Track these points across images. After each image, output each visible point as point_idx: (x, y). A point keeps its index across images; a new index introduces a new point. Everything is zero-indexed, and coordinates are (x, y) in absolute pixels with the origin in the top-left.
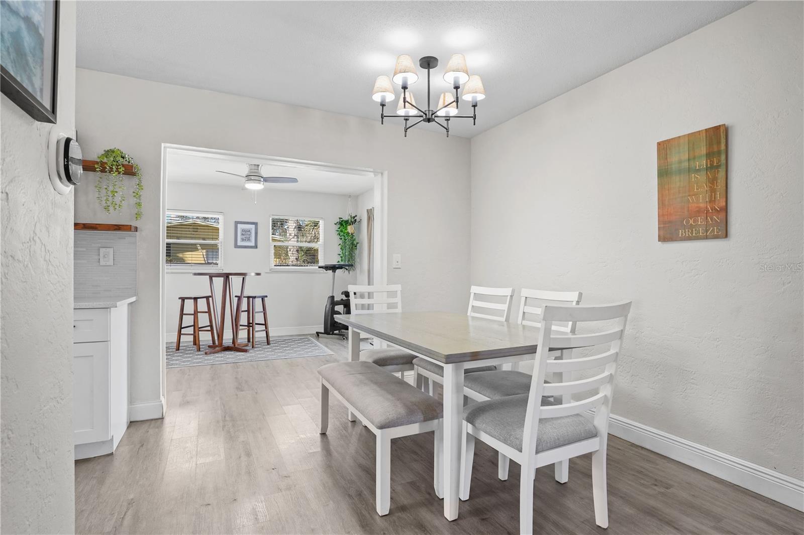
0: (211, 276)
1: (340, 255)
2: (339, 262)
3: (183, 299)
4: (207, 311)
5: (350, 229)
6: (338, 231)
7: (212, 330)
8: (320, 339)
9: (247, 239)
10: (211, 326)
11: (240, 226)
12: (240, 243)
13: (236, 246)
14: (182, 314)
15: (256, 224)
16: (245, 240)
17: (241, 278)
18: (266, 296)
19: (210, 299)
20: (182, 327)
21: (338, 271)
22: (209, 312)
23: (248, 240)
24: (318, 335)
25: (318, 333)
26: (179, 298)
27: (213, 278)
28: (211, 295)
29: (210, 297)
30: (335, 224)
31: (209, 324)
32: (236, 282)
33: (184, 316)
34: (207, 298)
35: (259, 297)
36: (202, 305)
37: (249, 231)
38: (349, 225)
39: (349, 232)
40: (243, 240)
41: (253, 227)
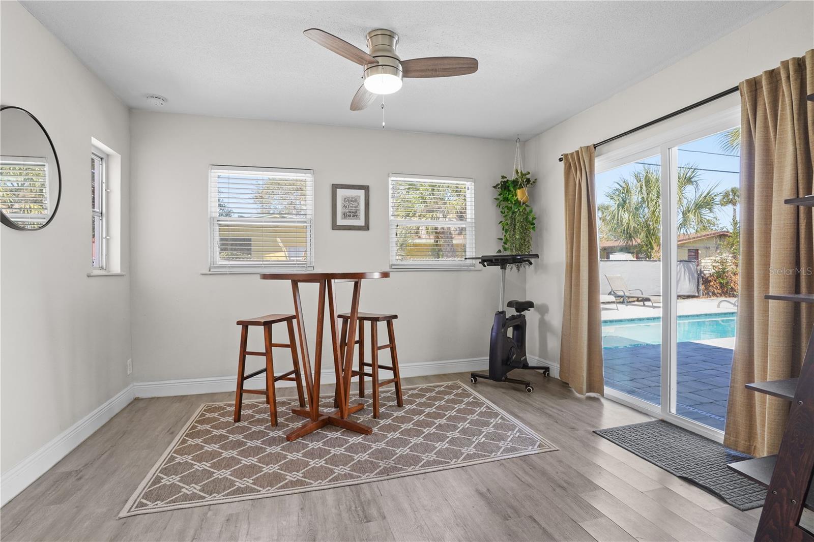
0: (296, 280)
1: (502, 239)
2: (500, 251)
3: (245, 325)
4: (289, 343)
5: (521, 195)
6: (496, 199)
7: (298, 379)
8: (478, 385)
9: (352, 214)
10: (297, 371)
11: (341, 193)
12: (340, 222)
13: (335, 227)
14: (244, 353)
15: (366, 188)
16: (349, 216)
17: (350, 284)
18: (396, 317)
19: (295, 321)
20: (245, 375)
21: (509, 266)
22: (292, 346)
23: (353, 216)
24: (476, 380)
25: (475, 376)
26: (239, 323)
27: (299, 284)
28: (295, 314)
29: (294, 317)
30: (494, 187)
31: (293, 369)
32: (342, 290)
33: (247, 356)
34: (289, 320)
35: (384, 318)
36: (280, 333)
37: (356, 201)
38: (519, 188)
39: (519, 199)
40: (345, 216)
41: (361, 193)
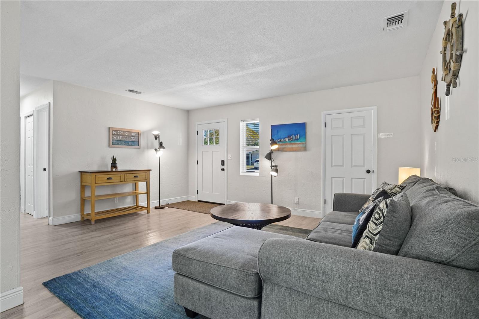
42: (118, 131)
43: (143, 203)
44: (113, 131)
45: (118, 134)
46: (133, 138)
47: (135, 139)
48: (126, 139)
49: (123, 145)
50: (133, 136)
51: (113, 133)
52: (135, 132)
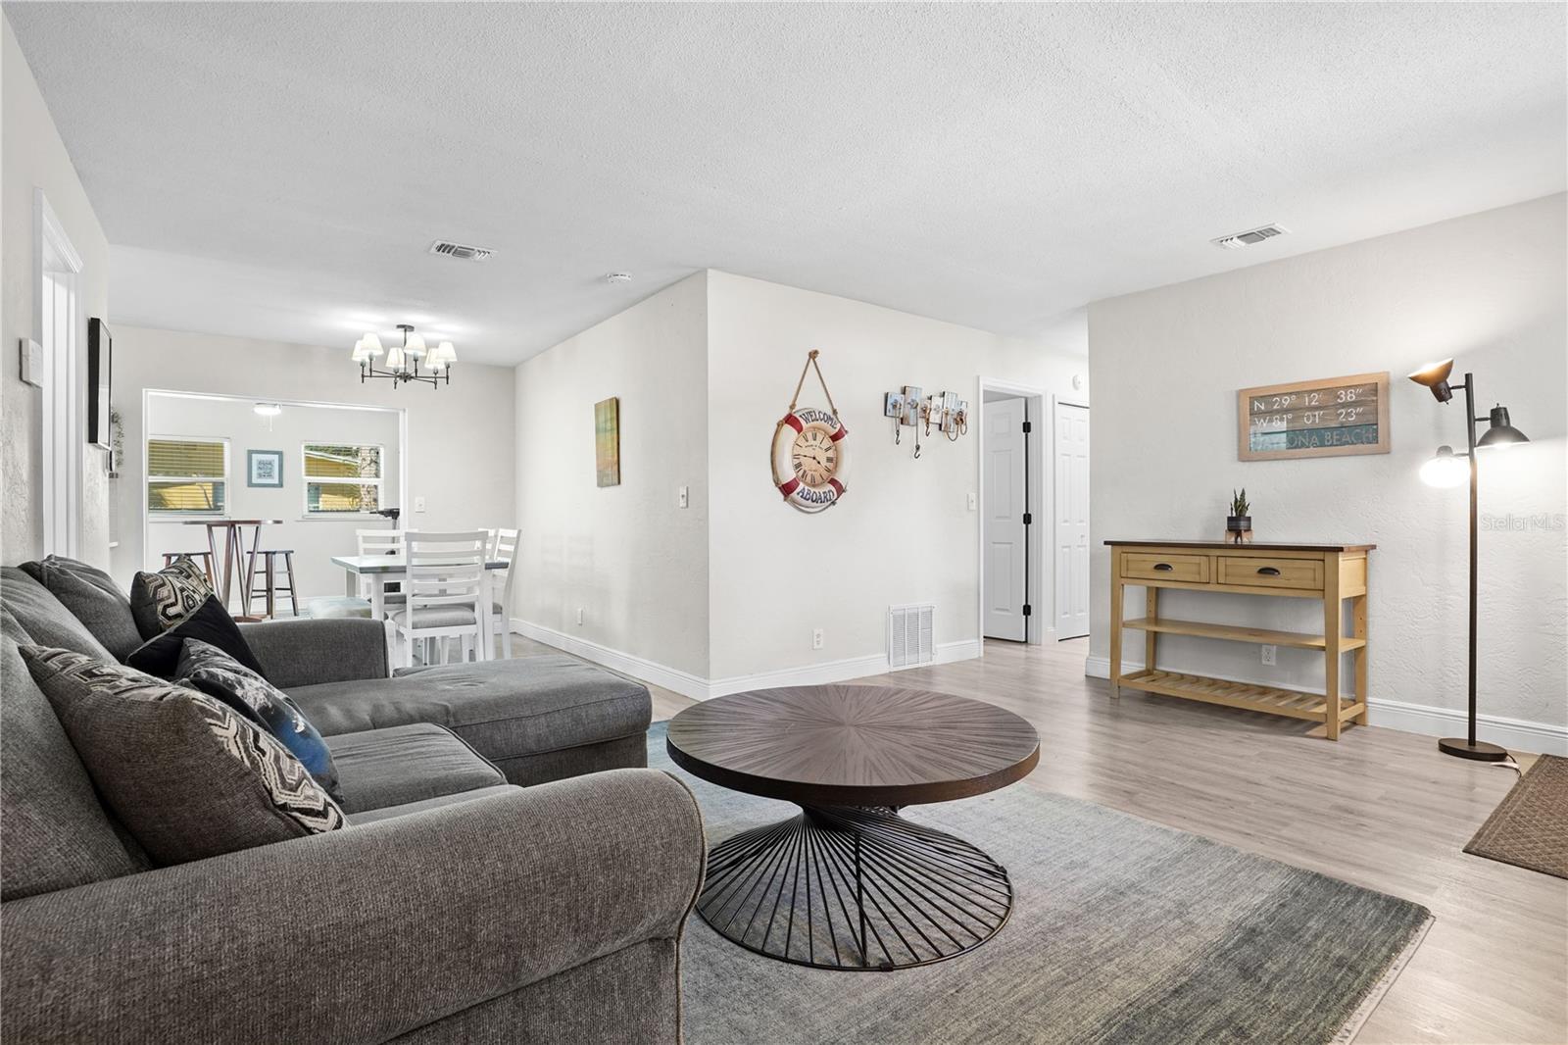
0: (212, 525)
3: (170, 556)
9: (266, 474)
11: (255, 456)
12: (256, 480)
13: (250, 484)
15: (280, 454)
16: (264, 475)
17: (253, 528)
18: (293, 552)
19: (210, 556)
23: (268, 476)
26: (164, 555)
27: (213, 528)
28: (210, 550)
29: (209, 552)
32: (247, 532)
34: (205, 555)
35: (281, 552)
37: (271, 464)
40: (260, 476)
41: (276, 457)
42: (1275, 395)
43: (1401, 704)
44: (1252, 399)
45: (1275, 407)
46: (1348, 414)
47: (1356, 414)
48: (1314, 421)
49: (1295, 448)
50: (1344, 405)
51: (1252, 409)
52: (1357, 386)
